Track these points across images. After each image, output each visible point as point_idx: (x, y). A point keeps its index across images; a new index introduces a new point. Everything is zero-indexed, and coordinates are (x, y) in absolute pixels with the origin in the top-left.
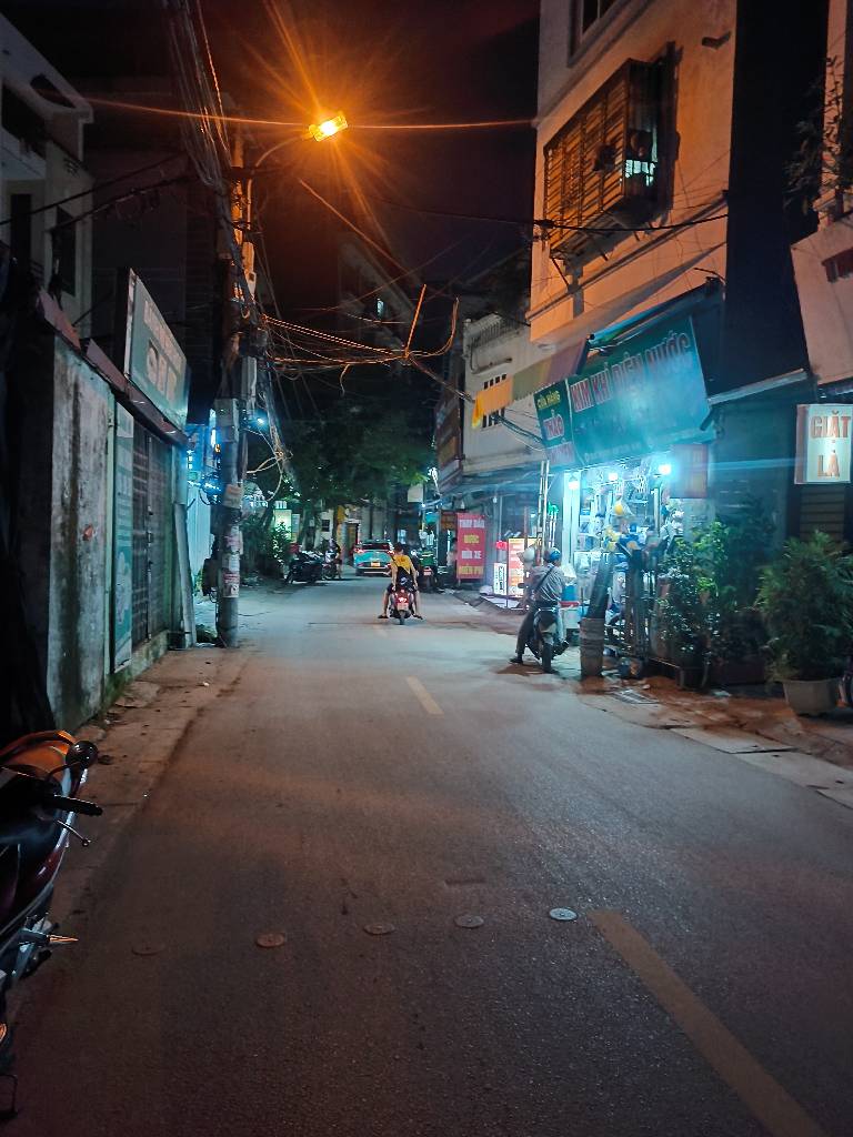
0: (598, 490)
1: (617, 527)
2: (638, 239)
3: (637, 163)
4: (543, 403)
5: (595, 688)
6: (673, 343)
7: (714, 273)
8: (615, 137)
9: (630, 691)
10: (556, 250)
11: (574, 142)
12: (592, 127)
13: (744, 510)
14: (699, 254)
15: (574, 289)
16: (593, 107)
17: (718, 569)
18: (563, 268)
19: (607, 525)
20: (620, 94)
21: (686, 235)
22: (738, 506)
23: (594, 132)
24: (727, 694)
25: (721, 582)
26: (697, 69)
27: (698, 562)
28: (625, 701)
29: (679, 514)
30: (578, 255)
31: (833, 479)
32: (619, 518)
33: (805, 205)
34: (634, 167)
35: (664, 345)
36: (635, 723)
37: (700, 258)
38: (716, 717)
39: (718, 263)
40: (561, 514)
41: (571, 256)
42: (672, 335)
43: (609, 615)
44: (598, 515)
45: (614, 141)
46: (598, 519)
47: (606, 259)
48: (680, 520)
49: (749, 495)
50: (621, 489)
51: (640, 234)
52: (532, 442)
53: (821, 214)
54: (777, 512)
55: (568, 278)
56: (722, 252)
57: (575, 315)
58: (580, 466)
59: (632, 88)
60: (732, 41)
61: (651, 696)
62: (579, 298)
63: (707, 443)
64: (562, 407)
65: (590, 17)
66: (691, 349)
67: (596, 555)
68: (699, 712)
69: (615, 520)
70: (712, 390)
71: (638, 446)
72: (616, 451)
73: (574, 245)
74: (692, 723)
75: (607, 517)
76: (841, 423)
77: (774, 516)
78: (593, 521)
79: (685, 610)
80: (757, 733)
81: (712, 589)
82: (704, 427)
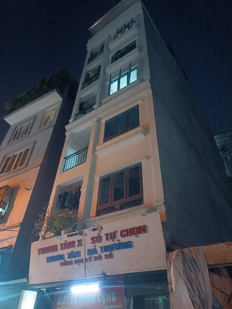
7: (12, 244)
14: (9, 237)
33: (37, 233)
37: (9, 239)
39: (13, 241)
53: (40, 237)
56: (15, 239)
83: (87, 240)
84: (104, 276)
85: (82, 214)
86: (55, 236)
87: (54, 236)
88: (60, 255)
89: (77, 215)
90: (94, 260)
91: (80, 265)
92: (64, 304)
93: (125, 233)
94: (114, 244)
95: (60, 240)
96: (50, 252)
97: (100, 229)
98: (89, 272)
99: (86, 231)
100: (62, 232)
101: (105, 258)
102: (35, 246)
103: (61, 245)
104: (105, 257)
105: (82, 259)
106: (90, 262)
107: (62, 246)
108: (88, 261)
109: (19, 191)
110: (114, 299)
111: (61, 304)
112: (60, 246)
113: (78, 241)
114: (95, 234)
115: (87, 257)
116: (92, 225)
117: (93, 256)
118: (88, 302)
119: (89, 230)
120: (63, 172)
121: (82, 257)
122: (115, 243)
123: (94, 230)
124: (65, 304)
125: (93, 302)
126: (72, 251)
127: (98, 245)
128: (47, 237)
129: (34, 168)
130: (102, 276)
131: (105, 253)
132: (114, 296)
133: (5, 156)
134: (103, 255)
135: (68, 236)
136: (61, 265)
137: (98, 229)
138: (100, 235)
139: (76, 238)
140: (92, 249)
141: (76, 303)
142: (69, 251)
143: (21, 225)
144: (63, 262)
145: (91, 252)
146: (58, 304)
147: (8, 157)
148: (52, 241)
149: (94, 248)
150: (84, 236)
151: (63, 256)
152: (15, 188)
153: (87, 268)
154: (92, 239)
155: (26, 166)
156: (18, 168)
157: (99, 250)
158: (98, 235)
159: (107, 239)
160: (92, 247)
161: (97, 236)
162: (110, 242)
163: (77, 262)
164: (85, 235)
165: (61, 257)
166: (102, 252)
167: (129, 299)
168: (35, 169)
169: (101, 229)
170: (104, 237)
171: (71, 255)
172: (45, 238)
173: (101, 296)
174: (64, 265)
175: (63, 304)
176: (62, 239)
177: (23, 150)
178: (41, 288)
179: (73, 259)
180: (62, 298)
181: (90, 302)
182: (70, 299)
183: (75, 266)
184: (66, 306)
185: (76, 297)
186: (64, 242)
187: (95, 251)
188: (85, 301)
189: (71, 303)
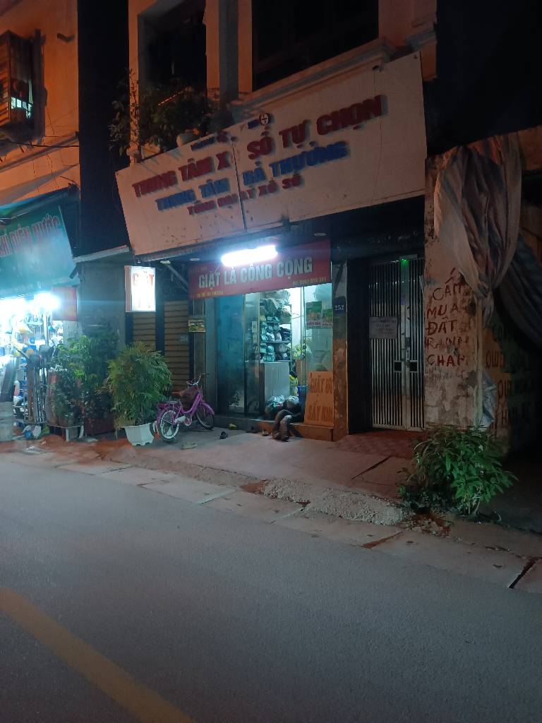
6: (49, 221)
7: (73, 181)
13: (100, 328)
14: (63, 168)
21: (54, 154)
29: (61, 331)
32: (22, 334)
33: (121, 150)
35: (44, 223)
37: (64, 170)
39: (75, 175)
48: (62, 334)
49: (102, 319)
53: (131, 158)
54: (120, 329)
56: (77, 169)
60: (76, 41)
63: (75, 286)
66: (61, 227)
68: (77, 453)
70: (76, 253)
71: (31, 287)
74: (72, 461)
77: (118, 331)
80: (111, 460)
82: (72, 276)
83: (238, 151)
84: (284, 225)
85: (218, 89)
87: (162, 152)
88: (185, 192)
89: (206, 94)
90: (260, 195)
91: (230, 207)
92: (212, 285)
93: (329, 123)
94: (303, 153)
95: (177, 159)
96: (161, 188)
97: (267, 121)
98: (252, 219)
99: (232, 130)
100: (179, 140)
101: (284, 187)
102: (125, 179)
103: (182, 169)
104: (284, 185)
105: (235, 195)
106: (252, 200)
107: (185, 171)
108: (247, 198)
109: (45, 46)
110: (308, 268)
111: (207, 286)
112: (180, 172)
113: (218, 156)
114: (256, 134)
115: (244, 188)
116: (246, 115)
117: (256, 186)
118: (257, 279)
119: (242, 128)
121: (234, 190)
122: (304, 150)
123: (252, 125)
124: (214, 285)
125: (267, 277)
126: (208, 181)
127: (266, 160)
128: (147, 156)
130: (280, 224)
131: (284, 177)
132: (308, 262)
134: (279, 181)
135: (193, 148)
136: (191, 213)
137: (263, 122)
138: (269, 136)
139: (212, 151)
140: (253, 171)
141: (235, 282)
142: (202, 180)
143: (79, 135)
144: (193, 205)
145: (250, 177)
146: (200, 286)
148: (160, 163)
149: (257, 167)
150: (231, 142)
151: (192, 193)
152: (31, 38)
153: (248, 212)
154: (250, 147)
157: (268, 171)
158: (262, 137)
159: (286, 144)
160: (251, 165)
161: (262, 140)
162: (294, 151)
163: (222, 202)
164: (234, 139)
165: (186, 196)
166: (275, 174)
167: (339, 266)
169: (269, 121)
170: (278, 140)
171: (208, 189)
172: (143, 158)
173: (282, 266)
174: (196, 212)
175: (210, 286)
176: (181, 156)
178: (160, 260)
179: (215, 198)
180: (206, 276)
181: (262, 278)
182: (221, 277)
183: (219, 210)
184: (216, 288)
185: (233, 272)
186: (187, 164)
187: (259, 174)
188: (251, 277)
189: (226, 283)
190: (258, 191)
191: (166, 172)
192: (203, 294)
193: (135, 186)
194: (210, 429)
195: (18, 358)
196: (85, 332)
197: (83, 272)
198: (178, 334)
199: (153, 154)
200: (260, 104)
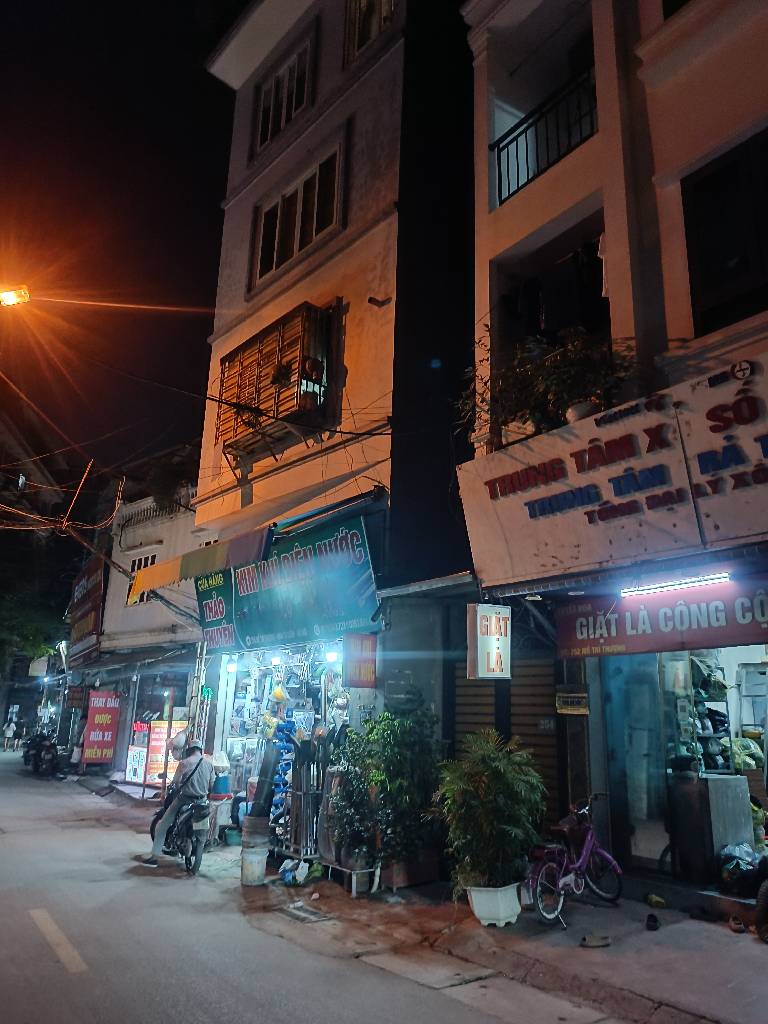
0: (256, 674)
1: (275, 714)
2: (308, 447)
3: (310, 384)
4: (204, 585)
5: (261, 903)
6: (344, 538)
7: (379, 482)
8: (290, 361)
9: (300, 904)
10: (229, 446)
11: (251, 357)
12: (269, 348)
13: (409, 701)
14: (365, 465)
15: (243, 482)
16: (272, 333)
17: (388, 762)
18: (234, 464)
19: (264, 711)
20: (297, 327)
22: (402, 696)
23: (271, 354)
24: (400, 899)
25: (393, 775)
26: (361, 320)
27: (370, 756)
28: (297, 918)
29: (340, 701)
30: (248, 453)
31: (498, 674)
32: (277, 703)
34: (307, 386)
35: (335, 541)
36: (321, 954)
37: (367, 468)
38: (401, 934)
39: (384, 474)
40: (215, 697)
41: (241, 453)
42: (343, 532)
43: (274, 812)
44: (256, 700)
45: (289, 364)
46: (254, 704)
47: (277, 460)
48: (344, 708)
49: (411, 686)
50: (281, 676)
51: (310, 442)
52: (190, 621)
53: (476, 445)
54: (435, 702)
55: (238, 472)
56: (388, 465)
57: (244, 505)
58: (238, 647)
59: (307, 325)
60: (393, 304)
61: (324, 908)
62: (248, 491)
63: (375, 634)
64: (226, 589)
65: (266, 267)
66: (362, 545)
67: (252, 742)
68: (381, 928)
69: (273, 707)
70: (379, 588)
71: (304, 633)
72: (280, 636)
73: (247, 444)
74: (380, 945)
75: (265, 702)
76: (502, 623)
77: (433, 706)
78: (249, 705)
79: (356, 806)
80: (450, 953)
81: (383, 782)
82: (373, 620)
83: (688, 423)
85: (631, 338)
86: (541, 433)
87: (538, 432)
88: (580, 489)
89: (610, 348)
90: (735, 487)
91: (671, 509)
92: (601, 635)
95: (568, 441)
96: (535, 485)
97: (748, 372)
98: (717, 527)
99: (677, 392)
100: (570, 414)
102: (471, 477)
103: (578, 456)
105: (681, 491)
106: (717, 496)
107: (583, 458)
108: (707, 495)
109: (348, 315)
111: (592, 637)
112: (573, 459)
113: (647, 431)
114: (727, 394)
115: (701, 479)
116: (691, 370)
117: (726, 474)
118: (695, 626)
119: (694, 388)
120: (502, 202)
121: (679, 480)
123: (714, 382)
124: (605, 636)
125: (715, 624)
126: (626, 470)
127: (746, 433)
128: (510, 440)
129: (376, 222)
133: (257, 210)
135: (598, 423)
136: (591, 521)
137: (740, 375)
138: (750, 394)
139: (637, 425)
140: (721, 451)
141: (649, 631)
142: (617, 469)
143: (393, 421)
144: (597, 508)
145: (708, 461)
146: (579, 637)
147: (266, 208)
148: (536, 449)
149: (729, 444)
150: (673, 411)
151: (594, 491)
152: (330, 308)
153: (708, 516)
154: (712, 414)
155: (345, 224)
156: (316, 238)
157: (752, 449)
158: (739, 397)
160: (718, 442)
161: (736, 403)
163: (654, 503)
164: (678, 405)
165: (587, 495)
168: (383, 225)
169: (753, 372)
171: (621, 485)
172: (504, 442)
173: (747, 603)
174: (602, 519)
175: (597, 636)
176: (577, 436)
177: (313, 170)
178: (526, 595)
179: (640, 497)
180: (591, 619)
181: (705, 625)
182: (620, 623)
183: (650, 515)
184: (609, 641)
185: (643, 614)
186: (587, 446)
187: (734, 454)
188: (682, 623)
189: (630, 632)
190: (731, 482)
191: (546, 460)
192: (586, 651)
193: (490, 484)
194: (613, 902)
195: (269, 741)
196: (387, 707)
197: (388, 611)
198: (535, 715)
199: (524, 436)
200: (723, 350)
